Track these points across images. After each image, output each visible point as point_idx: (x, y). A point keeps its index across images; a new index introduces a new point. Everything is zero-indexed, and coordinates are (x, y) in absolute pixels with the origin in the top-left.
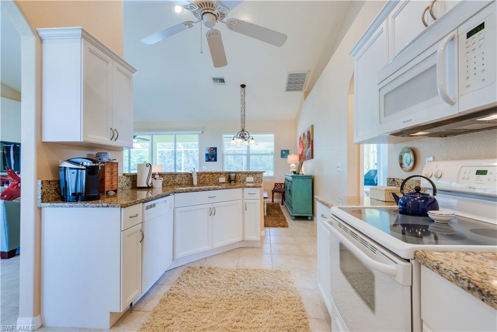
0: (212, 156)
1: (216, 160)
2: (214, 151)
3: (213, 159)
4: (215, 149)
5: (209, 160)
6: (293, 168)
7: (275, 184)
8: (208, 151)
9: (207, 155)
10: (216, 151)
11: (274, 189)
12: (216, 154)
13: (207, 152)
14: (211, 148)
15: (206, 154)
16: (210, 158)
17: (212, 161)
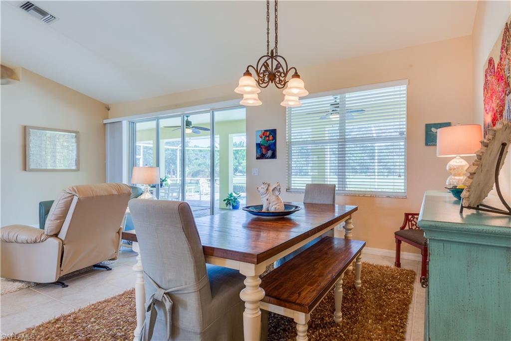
0: (268, 148)
1: (274, 156)
2: (271, 137)
3: (270, 153)
4: (273, 132)
5: (262, 156)
6: (455, 171)
7: (407, 215)
8: (261, 137)
9: (259, 146)
10: (274, 138)
11: (403, 228)
12: (275, 144)
13: (259, 141)
14: (266, 131)
15: (257, 144)
16: (264, 151)
17: (267, 158)
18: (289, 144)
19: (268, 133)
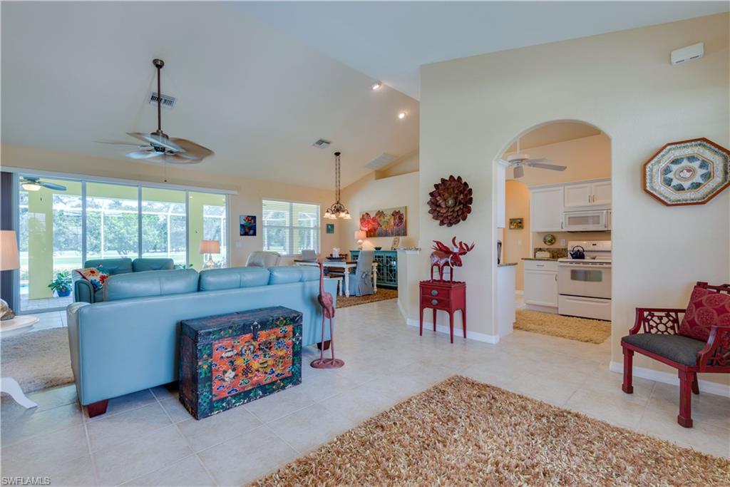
0: (250, 228)
1: (254, 234)
2: (253, 221)
3: (252, 232)
4: (254, 218)
5: (246, 234)
8: (245, 220)
9: (242, 226)
10: (255, 222)
12: (255, 226)
13: (243, 222)
14: (248, 216)
15: (241, 225)
16: (247, 230)
17: (250, 235)
18: (262, 226)
19: (250, 218)
